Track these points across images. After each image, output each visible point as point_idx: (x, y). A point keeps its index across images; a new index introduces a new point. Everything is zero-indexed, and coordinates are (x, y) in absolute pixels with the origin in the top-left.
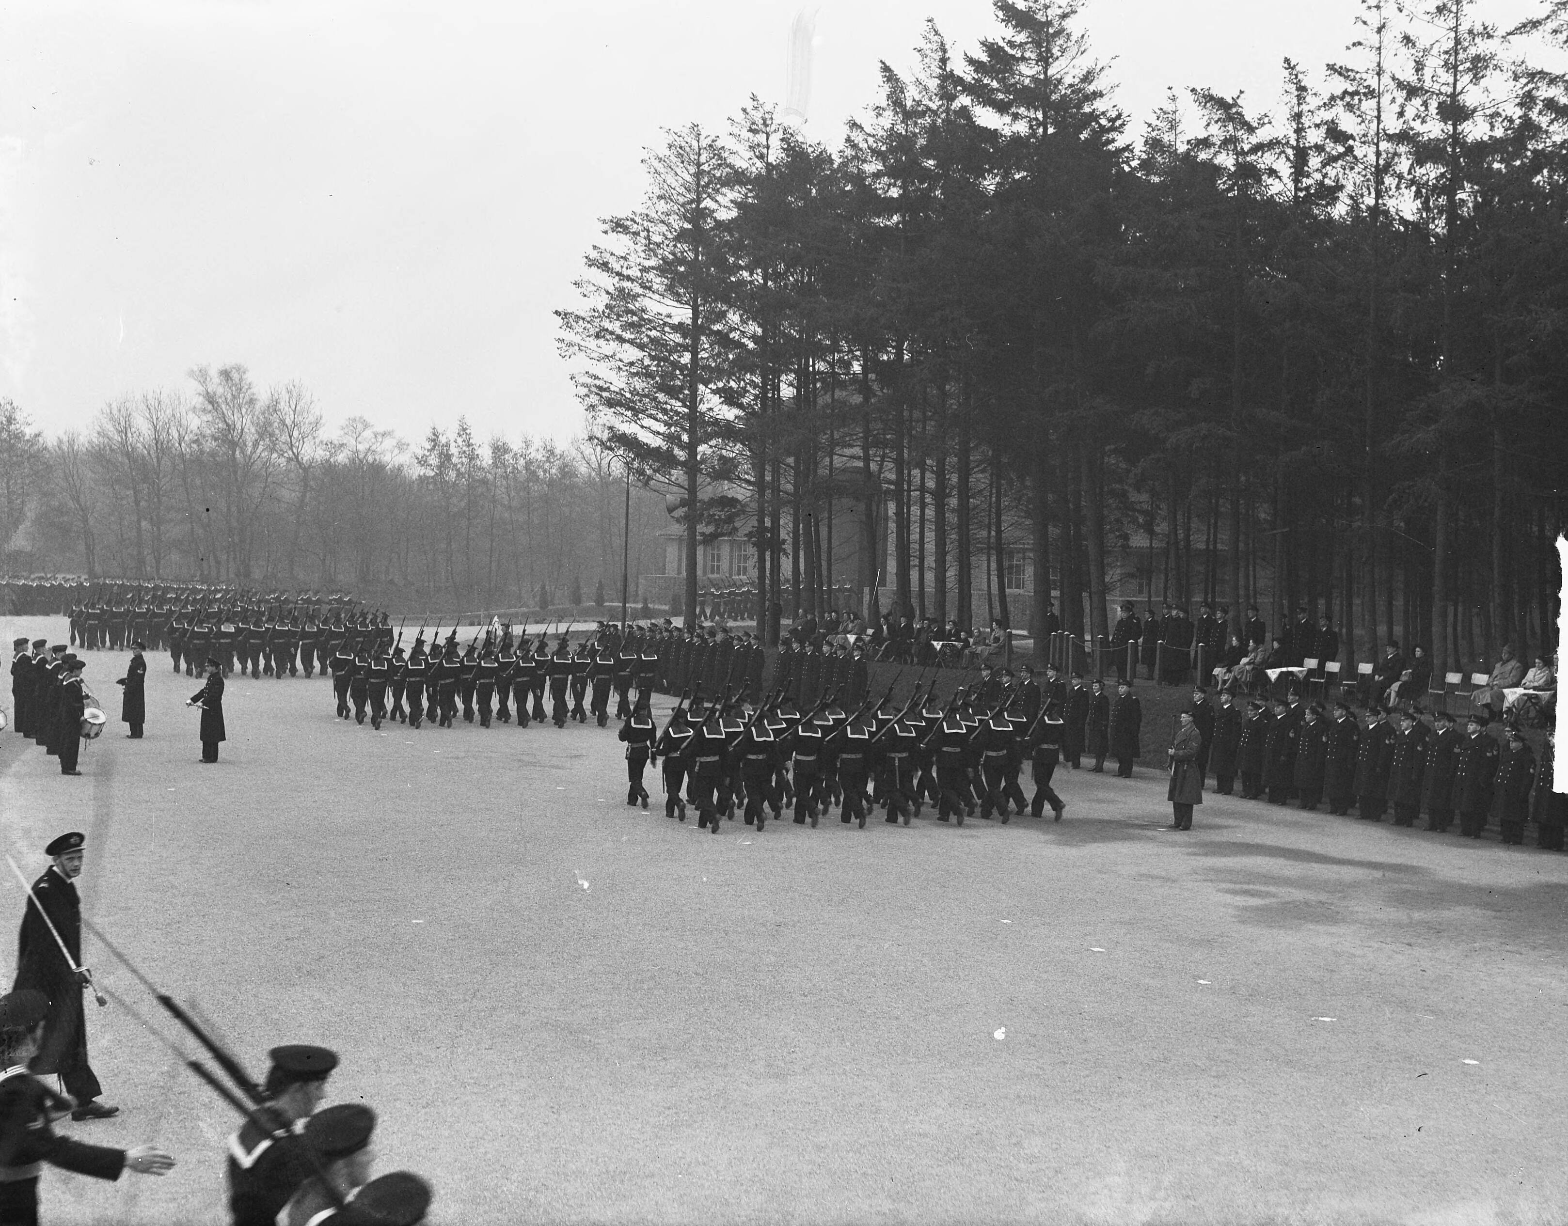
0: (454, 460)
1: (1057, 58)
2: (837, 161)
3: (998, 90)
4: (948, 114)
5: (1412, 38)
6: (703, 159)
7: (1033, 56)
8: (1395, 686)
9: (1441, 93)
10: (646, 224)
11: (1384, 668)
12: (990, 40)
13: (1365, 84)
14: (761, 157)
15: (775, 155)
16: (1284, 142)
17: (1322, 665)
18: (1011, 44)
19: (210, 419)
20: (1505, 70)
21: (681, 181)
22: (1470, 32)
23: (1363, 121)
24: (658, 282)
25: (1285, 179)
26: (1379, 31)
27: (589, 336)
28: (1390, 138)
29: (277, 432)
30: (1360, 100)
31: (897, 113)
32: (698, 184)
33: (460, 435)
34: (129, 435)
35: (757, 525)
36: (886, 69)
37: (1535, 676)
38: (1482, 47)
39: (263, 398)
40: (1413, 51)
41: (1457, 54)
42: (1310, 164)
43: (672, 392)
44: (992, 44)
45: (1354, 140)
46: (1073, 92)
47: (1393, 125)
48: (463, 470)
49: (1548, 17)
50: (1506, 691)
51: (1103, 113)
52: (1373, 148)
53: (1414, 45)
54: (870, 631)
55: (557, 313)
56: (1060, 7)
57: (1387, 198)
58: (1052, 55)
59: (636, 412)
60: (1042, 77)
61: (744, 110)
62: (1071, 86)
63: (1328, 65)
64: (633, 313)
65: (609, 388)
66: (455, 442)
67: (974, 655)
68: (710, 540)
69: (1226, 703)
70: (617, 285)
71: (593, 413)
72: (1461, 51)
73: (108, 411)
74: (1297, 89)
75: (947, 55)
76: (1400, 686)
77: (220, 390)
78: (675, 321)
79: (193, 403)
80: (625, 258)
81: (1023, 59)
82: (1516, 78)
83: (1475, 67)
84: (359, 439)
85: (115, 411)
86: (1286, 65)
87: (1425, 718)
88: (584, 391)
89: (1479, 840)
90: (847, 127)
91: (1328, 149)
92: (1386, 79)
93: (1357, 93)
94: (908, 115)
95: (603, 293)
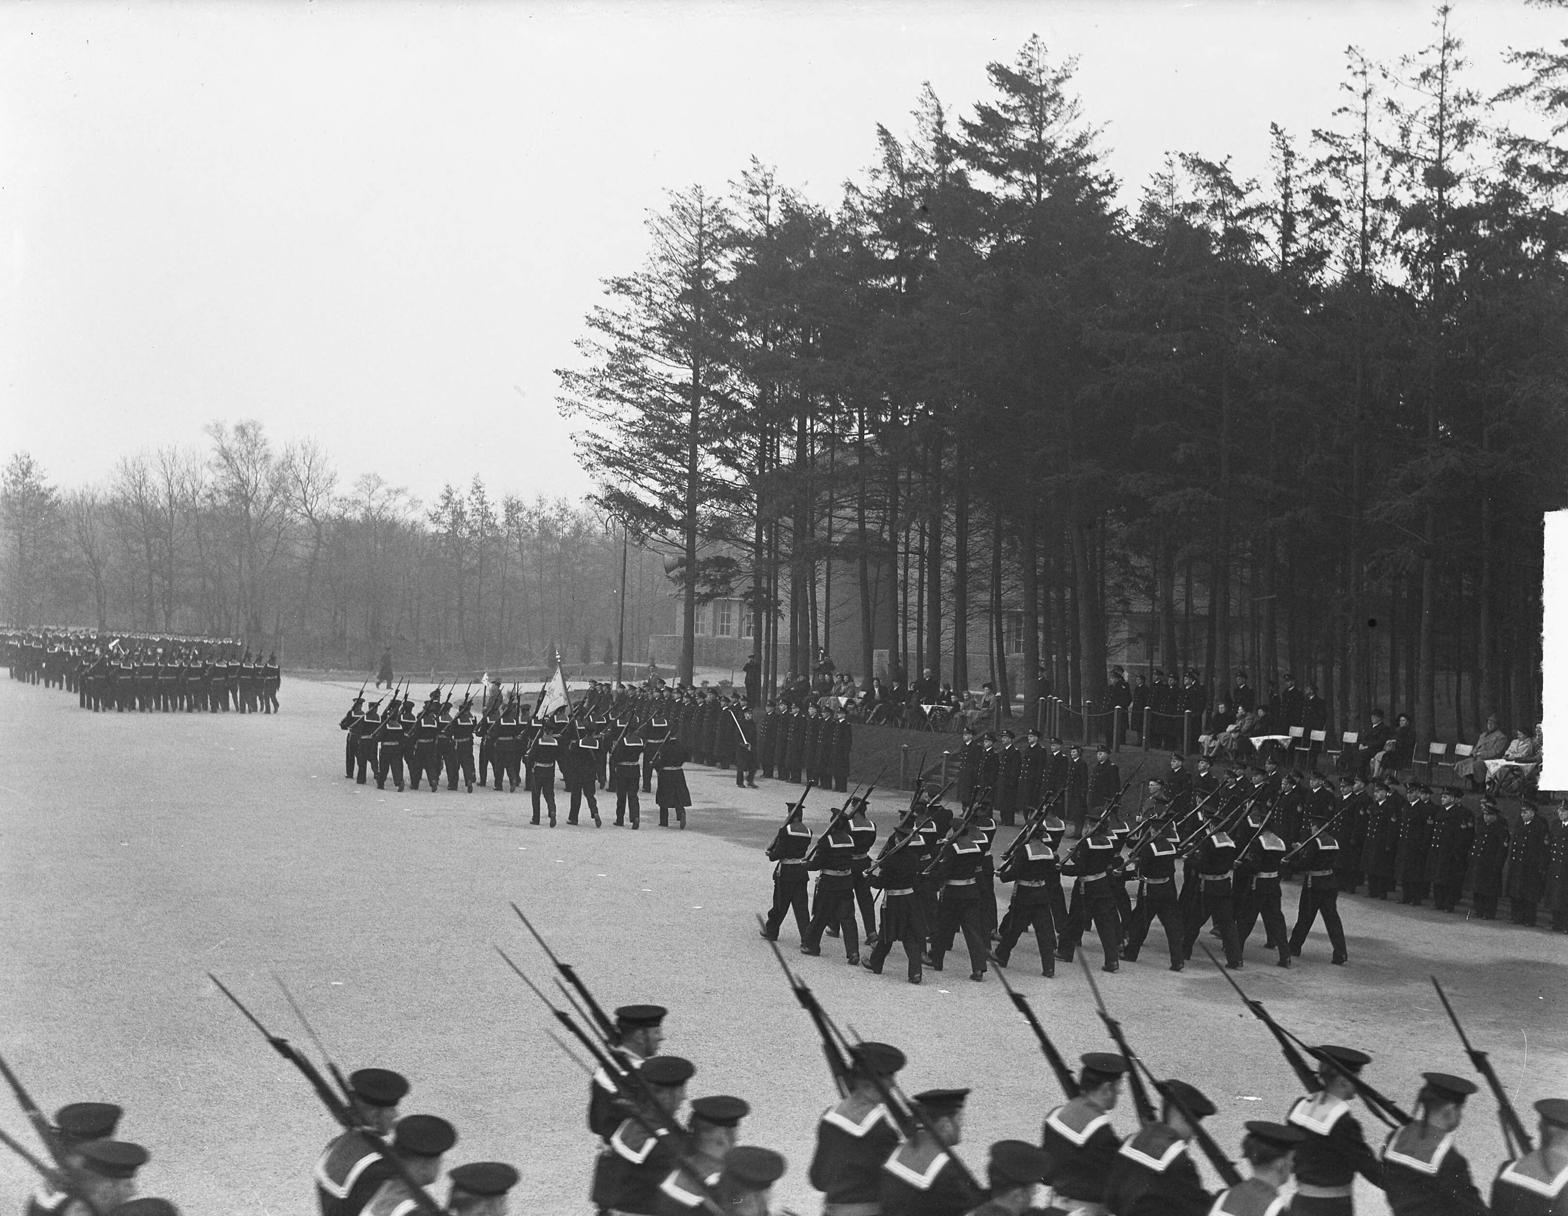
0: (468, 518)
1: (1051, 122)
2: (835, 221)
3: (992, 154)
4: (944, 178)
5: (1395, 104)
6: (705, 220)
7: (1027, 120)
8: (1379, 756)
9: (1427, 159)
10: (647, 284)
11: (1369, 737)
12: (983, 104)
13: (1351, 150)
14: (761, 218)
15: (775, 217)
16: (1272, 207)
17: (1307, 733)
18: (1005, 107)
19: (225, 474)
20: (1489, 137)
21: (683, 242)
22: (1456, 98)
23: (1349, 187)
24: (659, 342)
25: (1273, 244)
26: (1365, 96)
27: (590, 396)
28: (1375, 204)
29: (291, 487)
30: (1346, 166)
31: (893, 176)
32: (700, 244)
33: (474, 493)
34: (143, 489)
35: (753, 585)
36: (883, 132)
37: (1518, 747)
38: (1469, 113)
39: (278, 454)
40: (1398, 117)
41: (1442, 119)
42: (1297, 229)
43: (670, 452)
44: (986, 108)
45: (1341, 206)
46: (1066, 156)
47: (1378, 191)
48: (476, 528)
49: (1531, 84)
50: (1487, 762)
51: (1096, 178)
52: (1359, 214)
53: (1398, 111)
54: (862, 694)
55: (557, 371)
56: (1054, 71)
57: (1373, 263)
58: (1046, 118)
59: (635, 472)
60: (1036, 140)
61: (745, 173)
62: (1064, 150)
63: (1314, 131)
64: (635, 373)
65: (608, 447)
66: (469, 499)
67: (964, 718)
68: (706, 598)
69: (1203, 771)
70: (619, 346)
71: (591, 472)
72: (1446, 117)
73: (123, 465)
74: (1285, 154)
75: (943, 119)
76: (1384, 756)
77: (236, 445)
78: (676, 381)
79: (208, 458)
80: (626, 318)
81: (1017, 122)
82: (1499, 144)
83: (1461, 133)
84: (372, 496)
85: (130, 465)
86: (1273, 131)
87: (1401, 789)
88: (583, 450)
89: (1452, 914)
90: (844, 189)
91: (1316, 215)
92: (1371, 145)
93: (1343, 158)
94: (905, 178)
95: (605, 354)
